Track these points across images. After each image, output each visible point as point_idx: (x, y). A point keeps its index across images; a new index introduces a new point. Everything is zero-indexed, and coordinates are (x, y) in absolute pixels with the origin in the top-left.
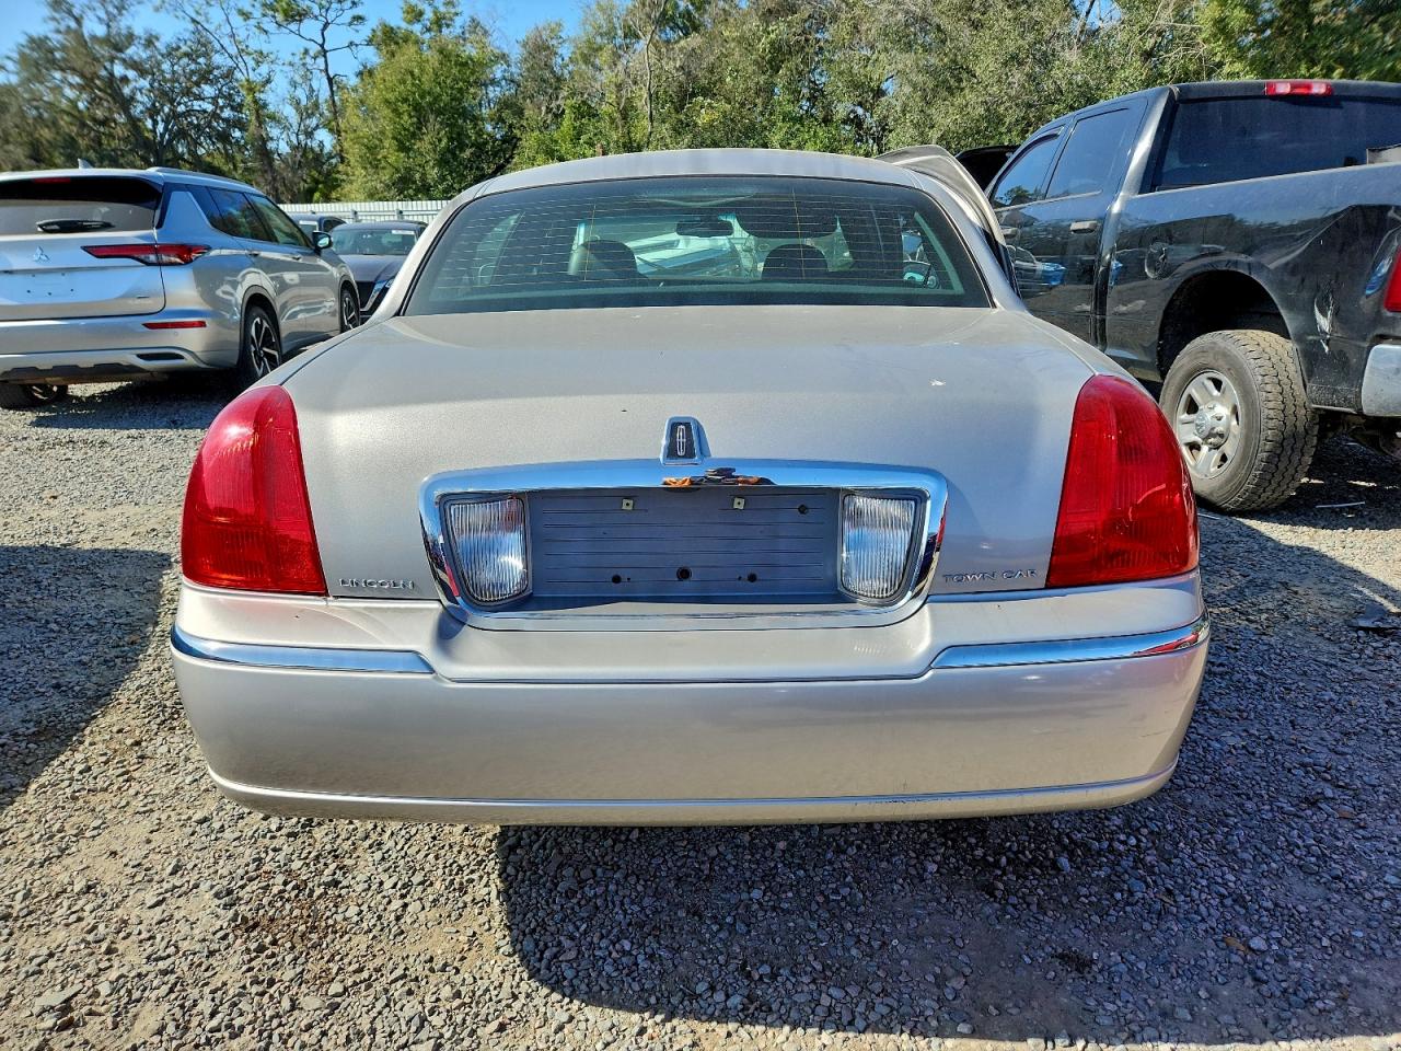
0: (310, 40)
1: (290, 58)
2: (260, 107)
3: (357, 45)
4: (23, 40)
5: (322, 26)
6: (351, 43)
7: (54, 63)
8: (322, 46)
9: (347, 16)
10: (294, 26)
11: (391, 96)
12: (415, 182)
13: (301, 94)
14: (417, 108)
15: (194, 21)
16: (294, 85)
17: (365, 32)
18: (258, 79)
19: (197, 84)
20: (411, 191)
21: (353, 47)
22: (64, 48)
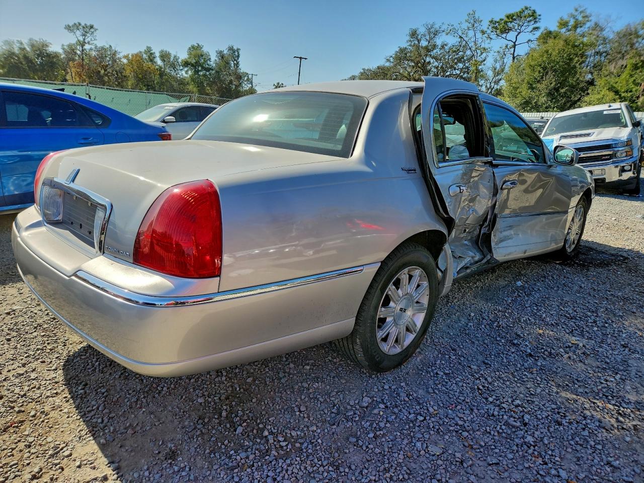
0: (509, 40)
1: (499, 49)
2: (478, 71)
3: (532, 41)
4: (398, 49)
5: (517, 34)
6: (529, 40)
7: (405, 58)
8: (515, 43)
9: (530, 28)
10: (504, 35)
11: (533, 63)
12: (531, 104)
13: (498, 66)
14: (545, 68)
15: (461, 37)
16: (496, 61)
17: (538, 34)
18: (481, 60)
19: (456, 64)
20: (528, 108)
21: (530, 43)
22: (411, 52)
